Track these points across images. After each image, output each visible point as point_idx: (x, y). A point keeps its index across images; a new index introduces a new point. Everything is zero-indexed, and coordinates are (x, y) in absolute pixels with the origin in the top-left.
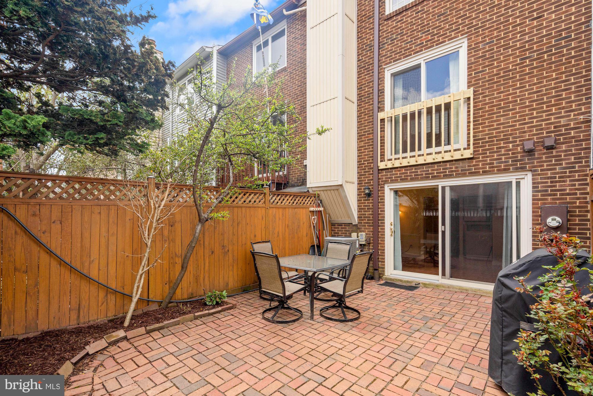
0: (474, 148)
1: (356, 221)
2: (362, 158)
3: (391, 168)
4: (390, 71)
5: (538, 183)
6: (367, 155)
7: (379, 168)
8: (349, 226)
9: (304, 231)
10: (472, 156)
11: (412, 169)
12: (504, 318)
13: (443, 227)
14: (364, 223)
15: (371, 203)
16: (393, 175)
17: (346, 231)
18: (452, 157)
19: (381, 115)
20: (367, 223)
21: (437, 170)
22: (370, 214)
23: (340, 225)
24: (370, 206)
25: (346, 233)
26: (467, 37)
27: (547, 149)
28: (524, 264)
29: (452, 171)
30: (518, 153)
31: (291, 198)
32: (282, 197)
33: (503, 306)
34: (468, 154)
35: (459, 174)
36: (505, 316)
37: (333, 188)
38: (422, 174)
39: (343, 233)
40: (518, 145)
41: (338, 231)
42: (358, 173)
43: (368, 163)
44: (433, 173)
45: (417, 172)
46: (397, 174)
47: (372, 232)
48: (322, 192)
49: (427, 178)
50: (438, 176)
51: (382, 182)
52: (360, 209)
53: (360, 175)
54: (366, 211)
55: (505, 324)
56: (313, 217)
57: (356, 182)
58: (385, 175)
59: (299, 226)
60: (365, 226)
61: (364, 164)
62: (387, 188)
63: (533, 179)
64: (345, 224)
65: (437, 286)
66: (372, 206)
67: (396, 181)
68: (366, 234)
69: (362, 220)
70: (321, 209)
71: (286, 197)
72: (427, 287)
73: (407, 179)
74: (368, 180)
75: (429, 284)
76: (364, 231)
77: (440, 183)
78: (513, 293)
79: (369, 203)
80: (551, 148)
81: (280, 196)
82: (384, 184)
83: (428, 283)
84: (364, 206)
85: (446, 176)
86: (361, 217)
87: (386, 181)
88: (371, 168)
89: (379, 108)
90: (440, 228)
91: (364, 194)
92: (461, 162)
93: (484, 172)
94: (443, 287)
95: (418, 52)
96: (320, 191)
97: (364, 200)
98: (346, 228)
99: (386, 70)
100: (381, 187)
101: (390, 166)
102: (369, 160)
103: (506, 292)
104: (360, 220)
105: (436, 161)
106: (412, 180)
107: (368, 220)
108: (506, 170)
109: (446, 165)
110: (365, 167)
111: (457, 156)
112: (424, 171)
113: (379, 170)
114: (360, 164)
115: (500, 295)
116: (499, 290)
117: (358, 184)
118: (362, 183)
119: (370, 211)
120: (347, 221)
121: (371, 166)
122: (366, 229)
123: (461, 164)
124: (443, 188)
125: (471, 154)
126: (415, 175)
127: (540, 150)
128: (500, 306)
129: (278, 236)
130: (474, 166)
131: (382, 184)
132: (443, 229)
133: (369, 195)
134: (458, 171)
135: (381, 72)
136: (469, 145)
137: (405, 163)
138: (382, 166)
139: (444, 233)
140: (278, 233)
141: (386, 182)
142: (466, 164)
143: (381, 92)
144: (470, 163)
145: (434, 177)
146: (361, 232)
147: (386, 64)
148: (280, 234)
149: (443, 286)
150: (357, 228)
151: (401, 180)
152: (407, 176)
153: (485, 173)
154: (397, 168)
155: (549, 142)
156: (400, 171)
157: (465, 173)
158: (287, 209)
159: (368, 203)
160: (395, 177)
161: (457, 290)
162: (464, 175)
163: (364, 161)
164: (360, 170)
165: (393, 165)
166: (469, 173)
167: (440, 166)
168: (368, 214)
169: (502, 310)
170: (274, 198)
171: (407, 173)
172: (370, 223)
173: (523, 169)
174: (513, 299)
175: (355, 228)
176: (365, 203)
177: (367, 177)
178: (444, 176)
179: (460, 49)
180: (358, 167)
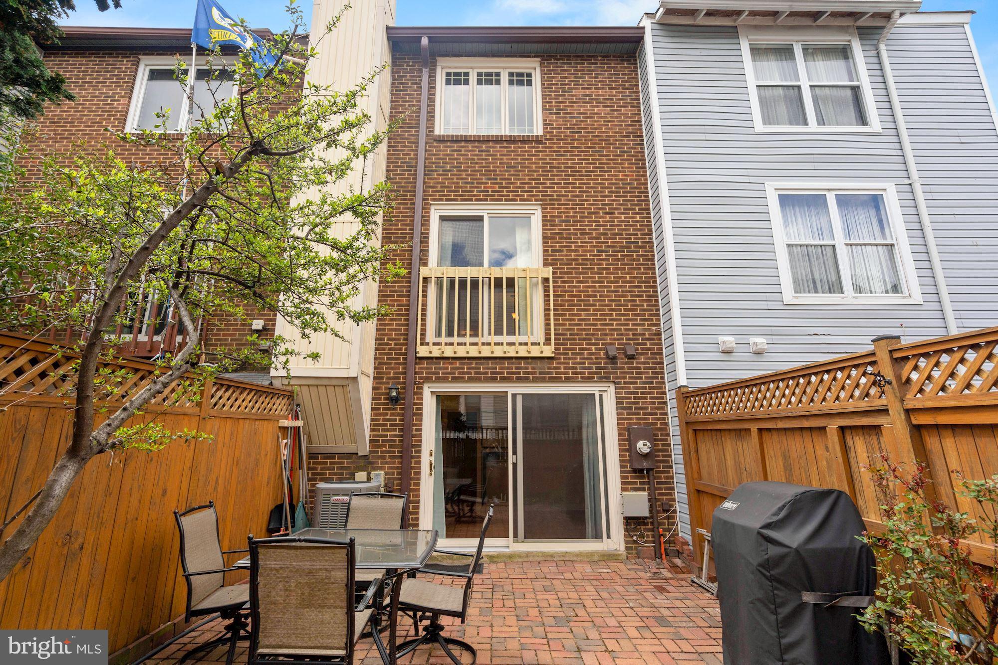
0: (556, 344)
1: (365, 449)
2: (386, 335)
3: (437, 358)
4: (438, 211)
5: (623, 398)
6: (395, 330)
7: (418, 355)
8: (350, 458)
9: (265, 472)
10: (553, 355)
11: (472, 363)
12: (776, 592)
13: (514, 456)
14: (383, 452)
15: (399, 414)
16: (440, 369)
17: (342, 468)
18: (529, 352)
19: (424, 272)
20: (389, 452)
21: (508, 368)
22: (395, 436)
23: (330, 456)
24: (395, 420)
25: (342, 474)
26: (541, 205)
27: (628, 359)
28: (784, 506)
29: (528, 373)
30: (601, 358)
31: (249, 397)
32: (234, 392)
33: (772, 572)
34: (548, 351)
35: (537, 378)
36: (777, 589)
37: (334, 382)
38: (487, 373)
39: (335, 474)
40: (600, 349)
41: (322, 469)
42: (376, 359)
43: (395, 345)
44: (503, 373)
45: (479, 369)
46: (447, 368)
47: (397, 468)
48: (305, 390)
49: (493, 380)
50: (509, 378)
51: (421, 378)
52: (375, 425)
53: (380, 364)
54: (388, 430)
55: (778, 600)
56: (285, 441)
57: (372, 376)
58: (427, 369)
59: (257, 461)
60: (384, 458)
61: (387, 344)
62: (427, 390)
63: (616, 393)
64: (342, 455)
65: (511, 556)
66: (401, 420)
67: (444, 380)
68: (386, 474)
69: (380, 447)
70: (300, 423)
71: (241, 393)
72: (494, 562)
73: (463, 378)
74: (394, 374)
75: (498, 556)
76: (381, 469)
77: (512, 389)
78: (785, 550)
79: (395, 414)
80: (632, 357)
81: (230, 391)
82: (422, 384)
83: (495, 554)
84: (384, 420)
85: (520, 380)
86: (378, 441)
87: (427, 378)
88: (401, 354)
89: (421, 259)
90: (511, 459)
91: (385, 399)
92: (539, 362)
93: (566, 378)
94: (520, 557)
95: (481, 200)
96: (300, 386)
97: (384, 409)
98: (342, 463)
99: (433, 208)
100: (418, 388)
101: (436, 353)
102: (399, 339)
103: (773, 551)
104: (374, 447)
105: (508, 355)
106: (471, 380)
107: (391, 446)
108: (589, 379)
109: (520, 364)
110: (389, 349)
111: (535, 352)
112: (488, 369)
113: (416, 358)
114: (380, 345)
115: (766, 557)
116: (763, 548)
117: (375, 378)
118: (382, 379)
119: (395, 430)
120: (348, 448)
121: (401, 349)
122: (387, 463)
123: (539, 364)
124: (514, 396)
125: (553, 352)
126: (475, 373)
127: (622, 359)
128: (768, 574)
129: (216, 488)
130: (555, 368)
131: (420, 383)
132: (515, 461)
133: (395, 400)
134: (535, 373)
135: (426, 209)
136: (549, 339)
137: (461, 352)
138: (423, 351)
139: (515, 465)
140: (217, 482)
141: (428, 380)
142: (545, 365)
143: (425, 236)
144: (550, 364)
145: (504, 380)
146: (375, 469)
147: (435, 200)
148: (221, 482)
149: (519, 555)
150: (367, 463)
151: (453, 378)
152: (464, 373)
153: (568, 379)
154: (448, 358)
155: (630, 352)
156: (451, 364)
157: (545, 378)
158: (241, 421)
159: (392, 415)
160: (443, 373)
161: (539, 559)
162: (542, 380)
163: (389, 339)
164: (380, 354)
165: (443, 352)
166: (549, 378)
167: (512, 363)
168: (391, 436)
169: (771, 579)
170: (219, 394)
171: (463, 369)
172: (394, 452)
173: (605, 379)
174: (789, 560)
175: (362, 463)
176: (387, 414)
177: (392, 369)
178: (517, 378)
179: (532, 217)
180: (376, 349)
